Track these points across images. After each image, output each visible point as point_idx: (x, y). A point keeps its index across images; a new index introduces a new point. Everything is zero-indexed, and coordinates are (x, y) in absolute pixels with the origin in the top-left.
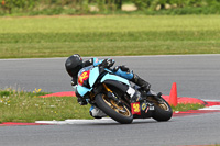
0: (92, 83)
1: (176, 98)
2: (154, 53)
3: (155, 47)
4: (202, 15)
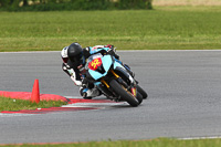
0: (107, 68)
1: (38, 95)
2: (16, 49)
3: (18, 43)
4: (65, 12)
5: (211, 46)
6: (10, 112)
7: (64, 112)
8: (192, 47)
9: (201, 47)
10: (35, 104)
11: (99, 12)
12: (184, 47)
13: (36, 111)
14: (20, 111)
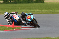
6: (7, 30)
8: (55, 13)
12: (53, 13)
13: (13, 30)
14: (9, 30)
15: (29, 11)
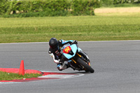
1: (24, 70)
2: (9, 42)
3: (10, 38)
5: (132, 38)
6: (6, 81)
7: (40, 81)
8: (120, 39)
9: (126, 39)
10: (22, 76)
11: (61, 17)
12: (115, 39)
13: (22, 80)
14: (12, 81)
15: (59, 34)
